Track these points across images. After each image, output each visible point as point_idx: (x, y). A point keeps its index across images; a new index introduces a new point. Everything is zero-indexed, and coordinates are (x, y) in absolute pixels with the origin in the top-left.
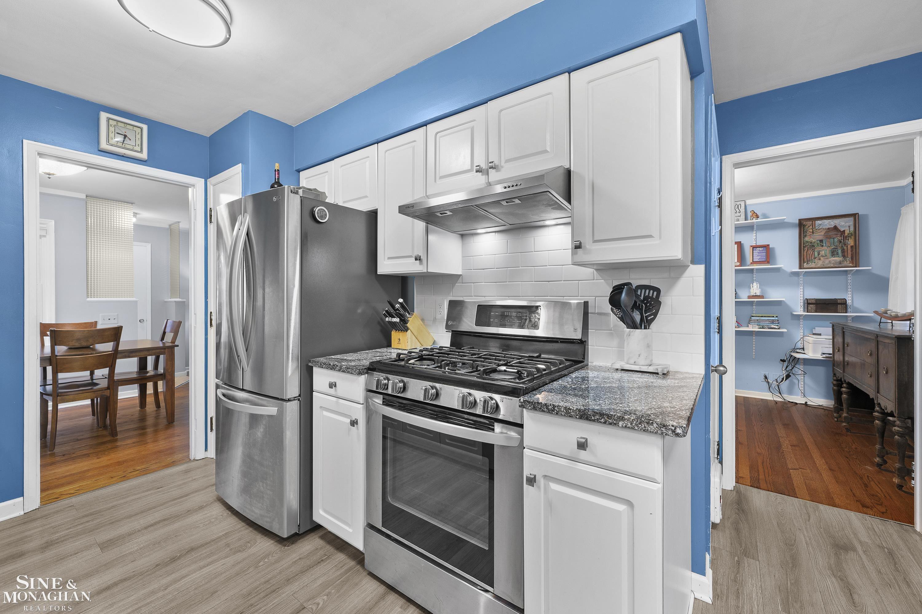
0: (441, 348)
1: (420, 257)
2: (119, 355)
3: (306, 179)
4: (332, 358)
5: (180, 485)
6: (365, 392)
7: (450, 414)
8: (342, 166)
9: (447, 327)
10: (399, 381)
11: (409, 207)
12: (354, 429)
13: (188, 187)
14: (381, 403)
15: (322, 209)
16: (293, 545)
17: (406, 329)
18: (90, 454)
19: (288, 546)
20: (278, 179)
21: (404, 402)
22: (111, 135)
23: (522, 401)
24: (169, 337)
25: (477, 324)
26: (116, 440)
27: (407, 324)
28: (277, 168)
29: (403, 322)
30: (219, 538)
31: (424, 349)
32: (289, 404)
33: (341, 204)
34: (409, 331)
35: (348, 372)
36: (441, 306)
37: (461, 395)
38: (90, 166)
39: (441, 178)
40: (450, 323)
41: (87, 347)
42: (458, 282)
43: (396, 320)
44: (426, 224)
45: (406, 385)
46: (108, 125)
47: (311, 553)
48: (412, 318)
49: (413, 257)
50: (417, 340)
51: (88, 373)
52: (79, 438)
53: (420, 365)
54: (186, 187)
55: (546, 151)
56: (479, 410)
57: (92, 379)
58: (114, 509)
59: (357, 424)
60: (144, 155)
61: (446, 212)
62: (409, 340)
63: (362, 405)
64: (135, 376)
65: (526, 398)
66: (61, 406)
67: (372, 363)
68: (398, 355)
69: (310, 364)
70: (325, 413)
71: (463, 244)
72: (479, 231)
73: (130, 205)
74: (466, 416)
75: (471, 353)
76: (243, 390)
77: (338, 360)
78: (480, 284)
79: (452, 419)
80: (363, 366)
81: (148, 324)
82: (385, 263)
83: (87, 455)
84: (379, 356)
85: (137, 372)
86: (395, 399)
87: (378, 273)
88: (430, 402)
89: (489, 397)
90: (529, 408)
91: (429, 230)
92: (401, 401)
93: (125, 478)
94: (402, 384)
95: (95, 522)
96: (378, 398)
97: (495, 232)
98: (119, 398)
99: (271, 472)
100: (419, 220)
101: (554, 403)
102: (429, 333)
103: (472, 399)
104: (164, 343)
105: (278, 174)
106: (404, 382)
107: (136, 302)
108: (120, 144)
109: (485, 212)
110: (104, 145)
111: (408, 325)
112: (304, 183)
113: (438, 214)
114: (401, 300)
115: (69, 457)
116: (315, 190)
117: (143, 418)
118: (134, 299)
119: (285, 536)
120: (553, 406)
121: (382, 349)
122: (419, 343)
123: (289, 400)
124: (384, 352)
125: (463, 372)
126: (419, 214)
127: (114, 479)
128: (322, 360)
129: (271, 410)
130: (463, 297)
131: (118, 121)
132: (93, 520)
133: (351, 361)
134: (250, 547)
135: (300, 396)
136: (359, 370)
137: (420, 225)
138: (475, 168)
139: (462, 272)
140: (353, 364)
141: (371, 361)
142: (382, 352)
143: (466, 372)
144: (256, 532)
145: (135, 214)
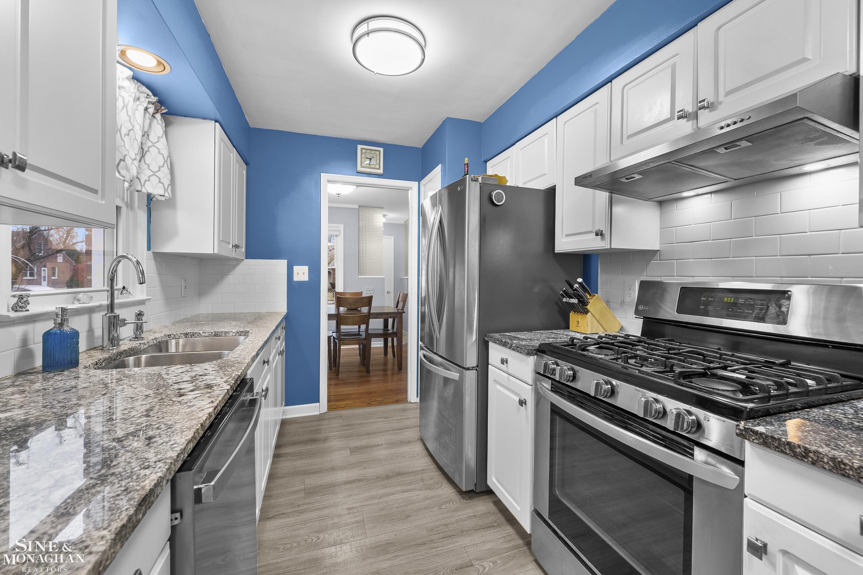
0: (627, 336)
1: (602, 232)
2: (371, 317)
3: (492, 167)
4: (506, 335)
5: (399, 420)
6: (534, 374)
7: (628, 418)
8: (522, 149)
9: (637, 312)
10: (568, 369)
11: (586, 177)
12: (523, 408)
13: (408, 190)
14: (550, 388)
15: (498, 192)
16: (470, 501)
17: (586, 312)
18: (355, 382)
19: (466, 500)
20: (467, 171)
21: (574, 392)
22: (363, 160)
23: (741, 427)
24: (400, 306)
25: (679, 311)
26: (369, 376)
27: (587, 305)
28: (466, 162)
29: (582, 304)
30: (417, 471)
31: (606, 335)
32: (468, 372)
33: (521, 185)
34: (589, 313)
35: (518, 351)
36: (631, 287)
37: (643, 399)
38: (359, 185)
39: (629, 137)
40: (641, 308)
41: (356, 309)
42: (653, 259)
43: (575, 301)
44: (610, 194)
45: (576, 374)
46: (362, 154)
47: (484, 514)
48: (593, 300)
49: (594, 232)
50: (599, 325)
51: (357, 327)
52: (351, 370)
53: (596, 354)
54: (406, 190)
55: (805, 60)
56: (670, 424)
57: (359, 331)
58: (361, 426)
59: (526, 404)
60: (381, 171)
61: (633, 176)
62: (589, 324)
63: (530, 387)
64: (382, 332)
65: (749, 425)
66: (343, 347)
67: (541, 345)
68: (572, 340)
69: (486, 339)
70: (498, 387)
71: (661, 213)
72: (685, 194)
73: (381, 210)
74: (651, 427)
75: (667, 346)
76: (436, 354)
77: (511, 337)
78: (686, 261)
79: (631, 425)
80: (533, 346)
81: (392, 294)
82: (563, 240)
83: (353, 383)
84: (554, 338)
85: (383, 329)
86: (564, 386)
87: (555, 252)
88: (603, 399)
89: (686, 410)
90: (755, 441)
91: (613, 201)
92: (570, 390)
93: (369, 405)
94: (572, 372)
95: (350, 431)
96: (546, 383)
97: (711, 193)
98: (372, 346)
99: (454, 429)
100: (600, 190)
101: (807, 446)
102: (615, 318)
103: (659, 406)
104: (398, 310)
105: (467, 167)
106: (574, 370)
107: (383, 279)
108: (368, 166)
109: (691, 167)
110: (359, 169)
111: (588, 307)
112: (490, 171)
113: (624, 180)
114: (580, 280)
115: (346, 383)
116: (496, 175)
117: (385, 363)
118: (383, 277)
119: (464, 489)
120: (805, 450)
121: (559, 330)
122: (602, 328)
123: (468, 369)
124: (560, 334)
125: (649, 371)
126: (599, 183)
127: (364, 404)
128: (497, 336)
129: (454, 375)
130: (660, 277)
131: (367, 149)
132: (349, 430)
133: (523, 340)
134: (437, 489)
135: (477, 366)
136: (528, 350)
137: (603, 196)
138: (677, 114)
139: (660, 247)
140: (524, 343)
141: (543, 342)
142: (558, 334)
143: (654, 372)
144: (444, 477)
145: (384, 216)
